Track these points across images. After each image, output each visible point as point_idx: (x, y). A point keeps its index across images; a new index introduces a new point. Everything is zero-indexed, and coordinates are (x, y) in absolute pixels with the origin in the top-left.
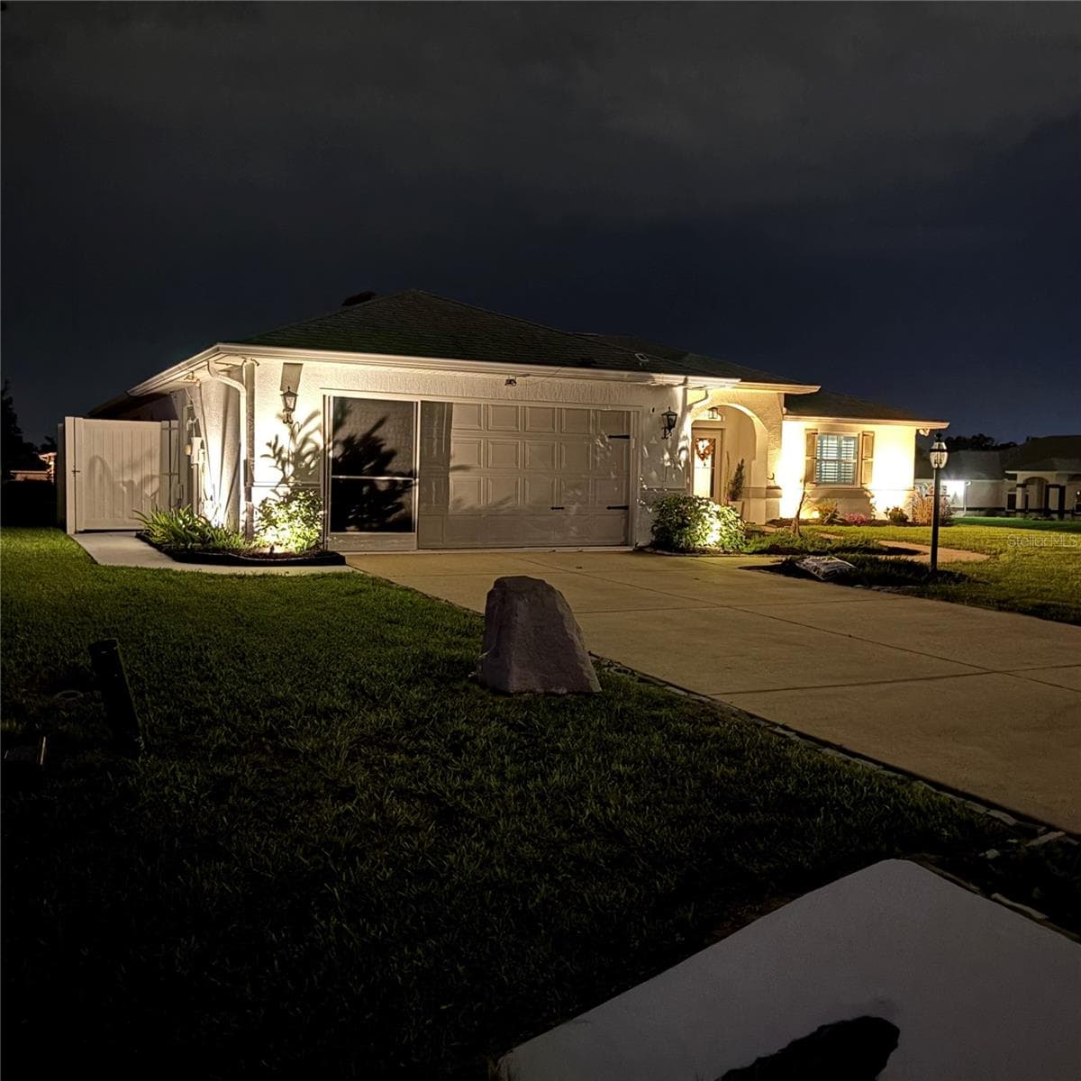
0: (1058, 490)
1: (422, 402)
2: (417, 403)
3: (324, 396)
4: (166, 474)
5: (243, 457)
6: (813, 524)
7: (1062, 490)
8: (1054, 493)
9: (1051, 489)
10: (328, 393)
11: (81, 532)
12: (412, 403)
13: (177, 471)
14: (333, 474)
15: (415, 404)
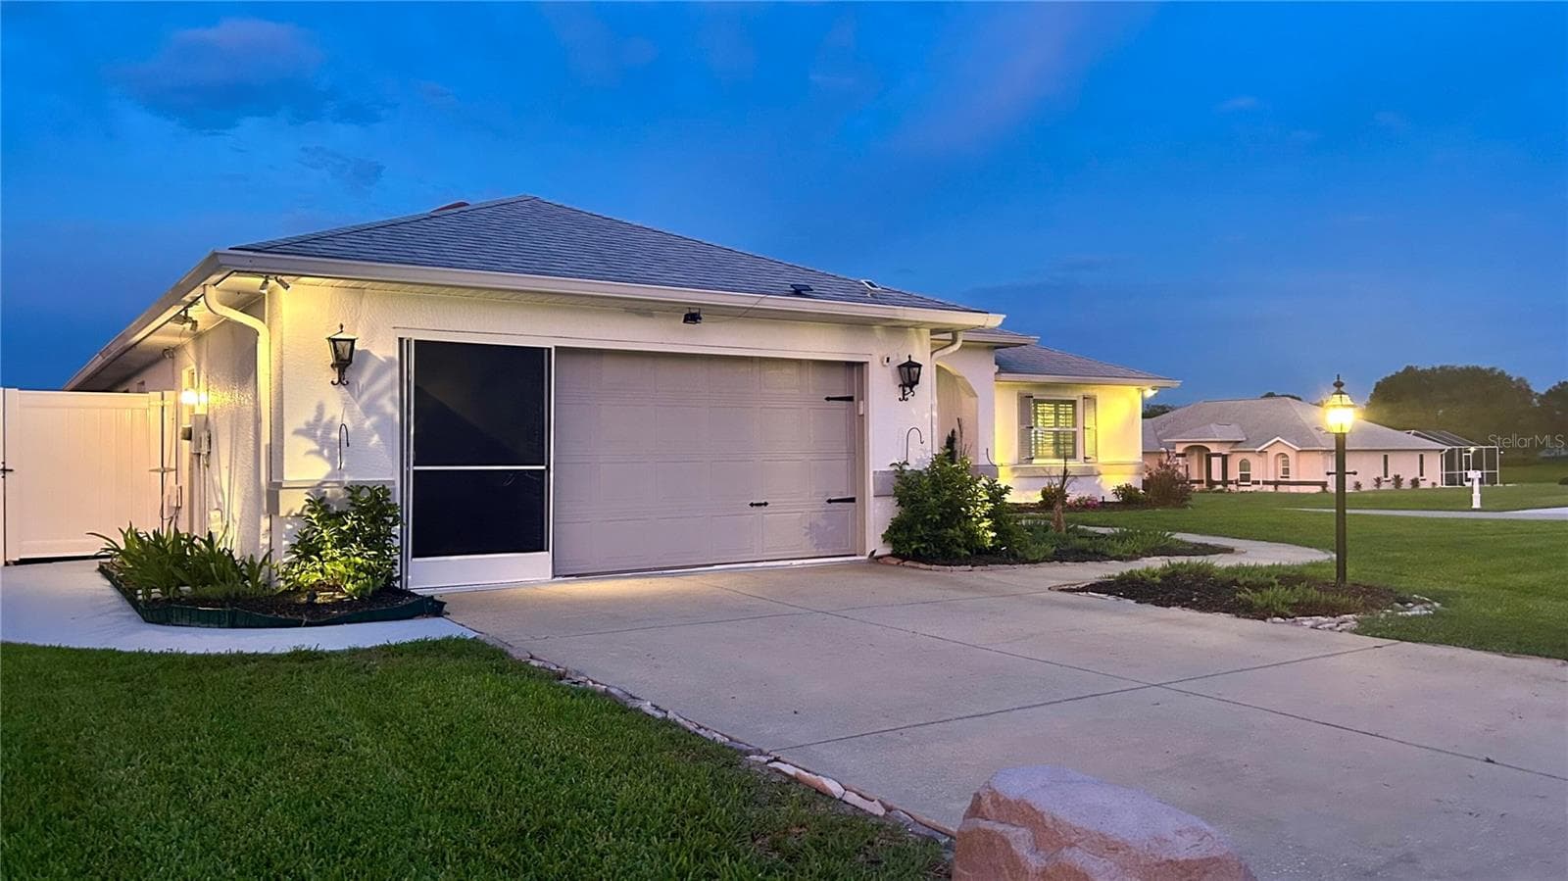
0: (1220, 459)
1: (556, 347)
2: (549, 350)
3: (401, 340)
4: (157, 471)
5: (265, 440)
6: (1032, 510)
7: (1225, 458)
8: (1216, 462)
9: (1213, 459)
10: (406, 335)
11: (16, 563)
12: (543, 349)
13: (174, 467)
14: (415, 465)
15: (546, 351)
